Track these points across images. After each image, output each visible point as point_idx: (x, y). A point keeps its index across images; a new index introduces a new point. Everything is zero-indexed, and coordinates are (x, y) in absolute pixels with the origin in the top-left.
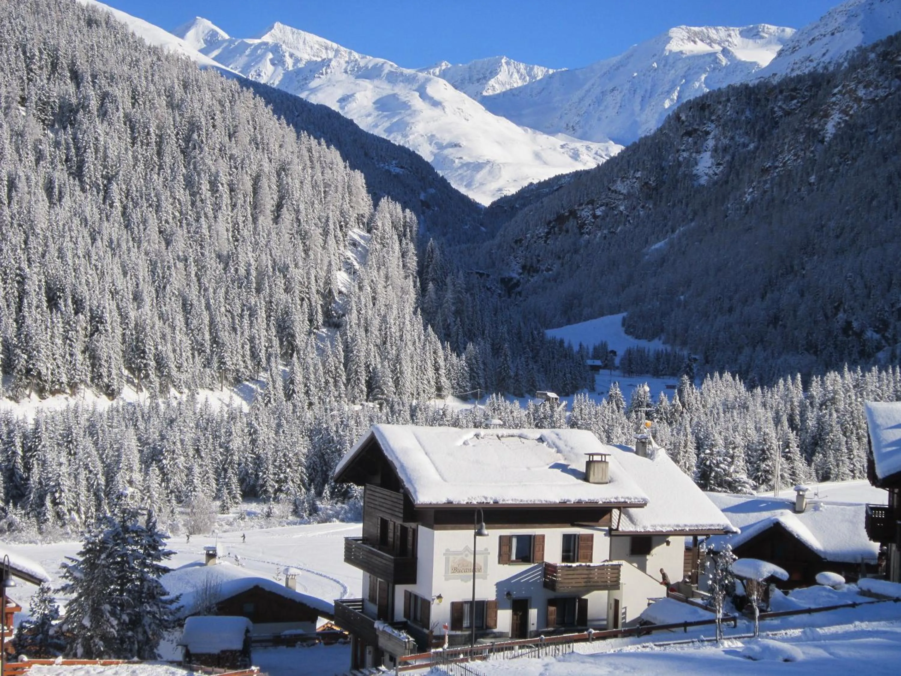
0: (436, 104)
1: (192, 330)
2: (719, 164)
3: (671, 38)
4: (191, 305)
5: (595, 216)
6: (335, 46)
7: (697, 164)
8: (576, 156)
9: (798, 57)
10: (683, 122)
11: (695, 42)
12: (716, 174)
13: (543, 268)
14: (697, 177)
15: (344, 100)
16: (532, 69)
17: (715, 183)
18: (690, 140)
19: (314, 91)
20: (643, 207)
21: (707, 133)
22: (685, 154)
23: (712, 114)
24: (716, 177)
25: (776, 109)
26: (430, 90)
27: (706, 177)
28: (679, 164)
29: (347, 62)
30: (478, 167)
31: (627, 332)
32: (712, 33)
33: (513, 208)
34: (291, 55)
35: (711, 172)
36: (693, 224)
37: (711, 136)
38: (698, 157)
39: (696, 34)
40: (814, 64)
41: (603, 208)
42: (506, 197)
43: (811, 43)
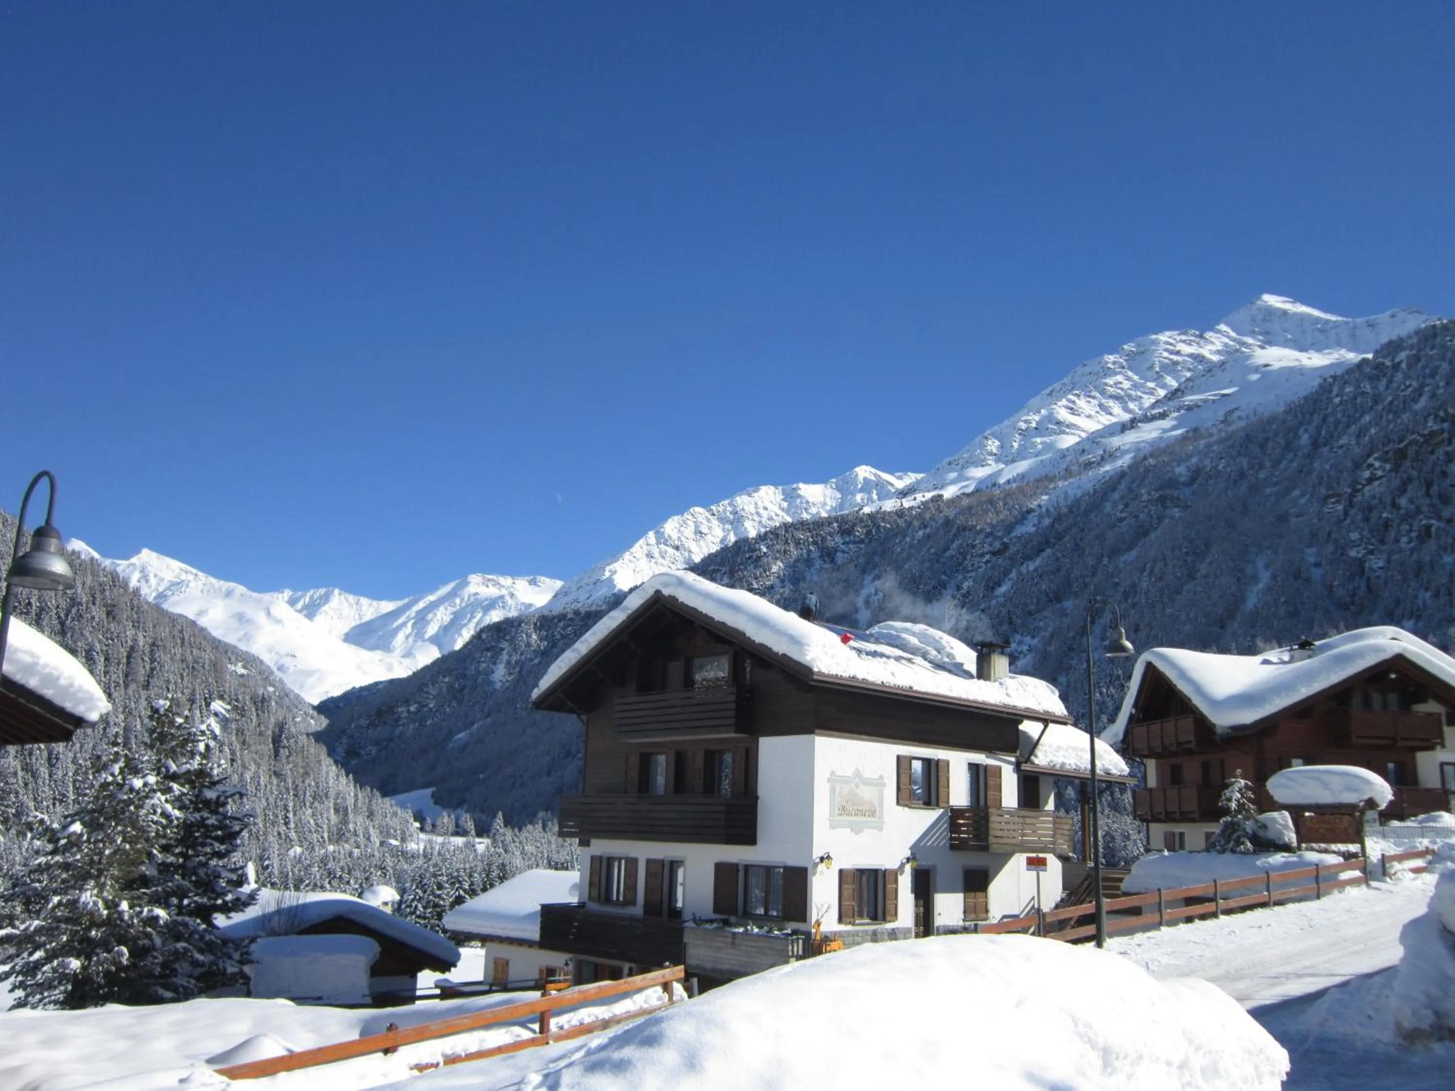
0: (278, 621)
1: (56, 781)
2: (510, 674)
3: (469, 583)
4: (57, 759)
5: (408, 712)
6: (194, 571)
7: (493, 672)
8: (390, 668)
9: (569, 599)
10: (484, 640)
11: (487, 586)
12: (508, 681)
13: (363, 752)
14: (491, 683)
15: (200, 614)
16: (359, 600)
17: (507, 688)
18: (489, 654)
19: (175, 604)
20: (449, 706)
21: (503, 649)
22: (484, 665)
23: (506, 635)
24: (508, 684)
25: (556, 633)
26: (273, 611)
27: (500, 684)
28: (479, 673)
29: (204, 585)
30: (309, 673)
31: (436, 803)
32: (502, 580)
33: (337, 707)
34: (156, 576)
35: (504, 680)
36: (488, 720)
37: (505, 652)
38: (494, 668)
39: (489, 580)
40: (580, 605)
41: (416, 706)
42: (332, 698)
43: (578, 589)
